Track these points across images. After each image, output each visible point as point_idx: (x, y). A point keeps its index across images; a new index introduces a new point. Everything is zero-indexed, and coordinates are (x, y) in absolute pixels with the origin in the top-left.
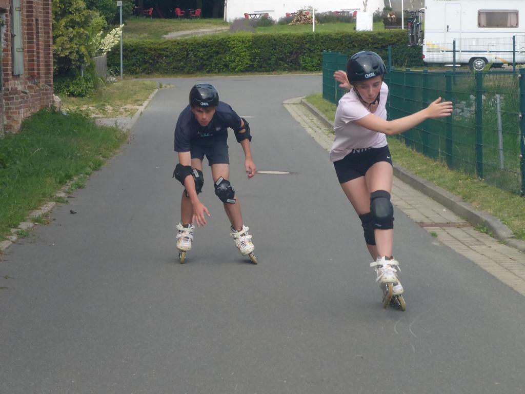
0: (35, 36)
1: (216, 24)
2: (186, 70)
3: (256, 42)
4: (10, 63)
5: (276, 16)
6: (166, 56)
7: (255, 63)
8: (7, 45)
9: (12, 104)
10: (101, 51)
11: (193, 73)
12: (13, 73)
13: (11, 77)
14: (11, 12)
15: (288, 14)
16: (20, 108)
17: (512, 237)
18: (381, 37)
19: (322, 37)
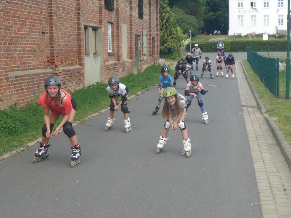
0: (152, 43)
1: (225, 36)
2: (211, 51)
3: (232, 43)
4: (142, 51)
5: (243, 35)
6: (205, 47)
7: (232, 49)
8: (141, 46)
9: (142, 63)
10: (184, 45)
11: (213, 52)
12: (143, 54)
13: (142, 55)
14: (143, 36)
15: (247, 34)
16: (145, 64)
17: (265, 112)
18: (270, 42)
19: (252, 42)
